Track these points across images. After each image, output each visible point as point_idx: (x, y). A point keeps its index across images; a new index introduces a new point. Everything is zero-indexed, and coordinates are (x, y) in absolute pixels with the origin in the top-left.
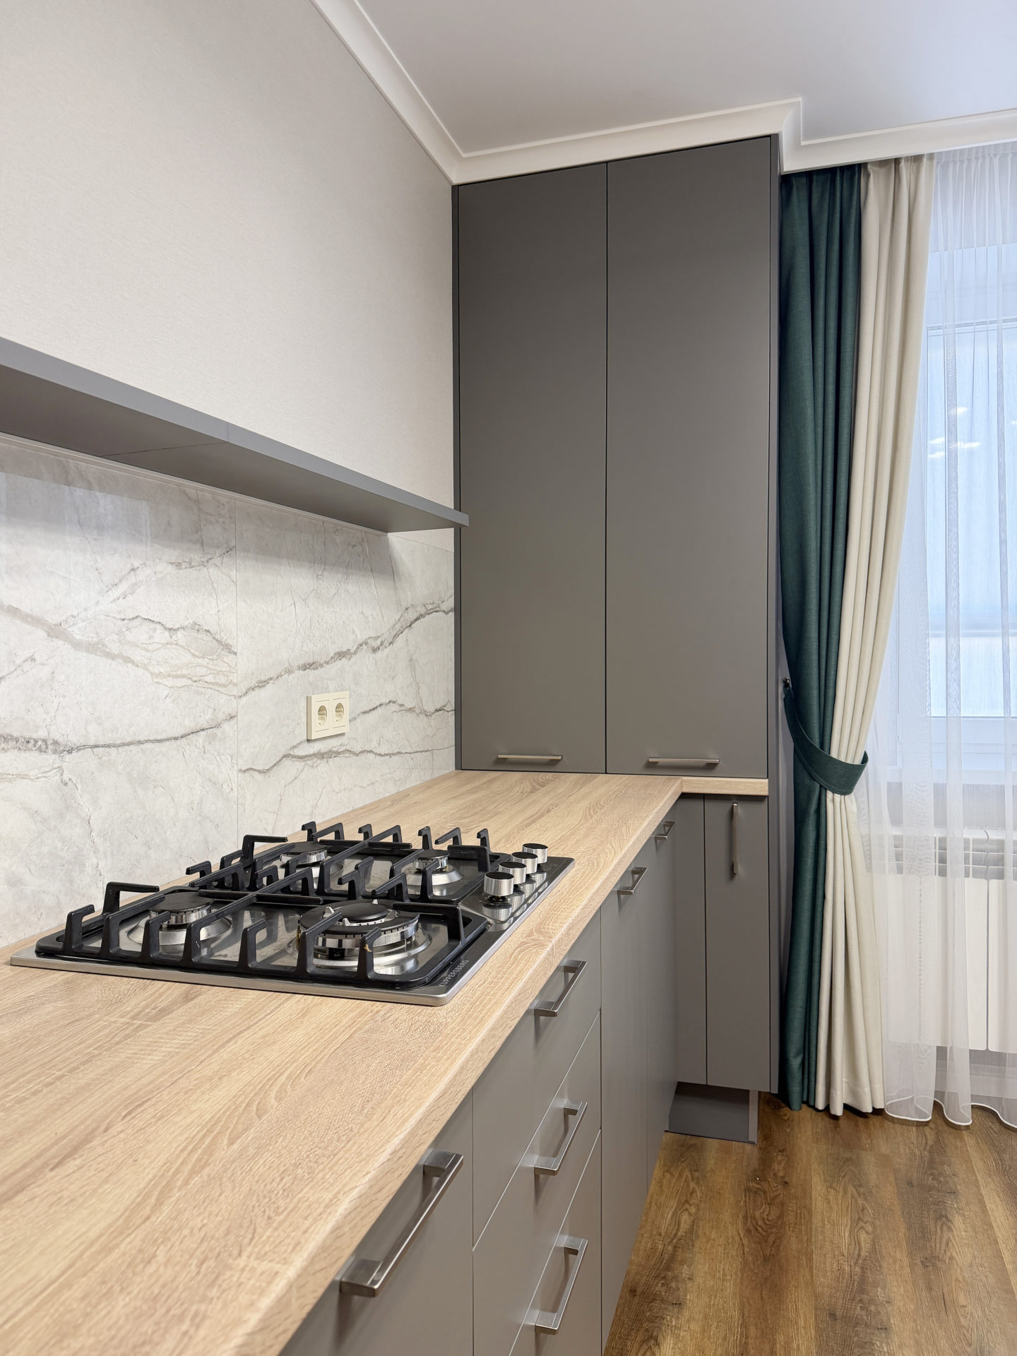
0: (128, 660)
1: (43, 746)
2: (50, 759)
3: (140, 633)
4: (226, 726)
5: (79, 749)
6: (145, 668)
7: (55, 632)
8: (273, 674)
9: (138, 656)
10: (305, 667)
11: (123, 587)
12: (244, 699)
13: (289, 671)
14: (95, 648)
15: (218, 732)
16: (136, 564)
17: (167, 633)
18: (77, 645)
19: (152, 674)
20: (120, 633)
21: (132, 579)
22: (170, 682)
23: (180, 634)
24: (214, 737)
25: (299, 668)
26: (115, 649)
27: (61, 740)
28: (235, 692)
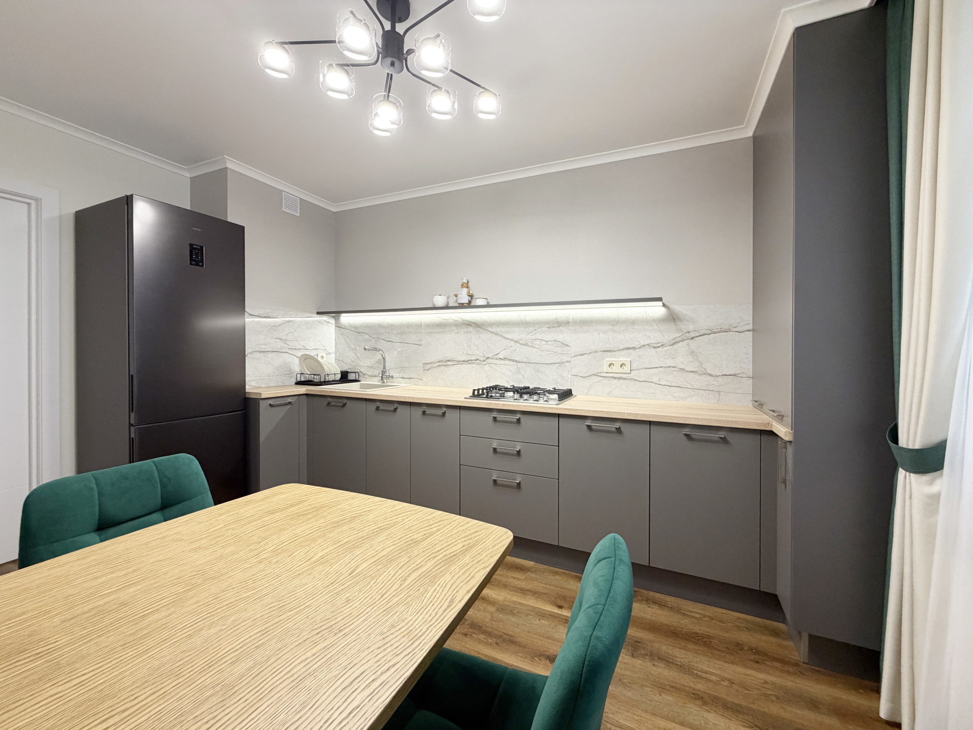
0: (534, 347)
1: (513, 361)
2: (515, 363)
3: (538, 342)
4: (566, 364)
5: (522, 362)
6: (539, 349)
7: (516, 342)
8: (587, 352)
9: (536, 346)
10: (604, 351)
11: (533, 333)
12: (573, 358)
13: (596, 352)
14: (526, 345)
15: (562, 364)
16: (536, 328)
17: (545, 342)
18: (521, 344)
19: (541, 350)
20: (532, 342)
21: (535, 331)
22: (546, 352)
23: (549, 342)
24: (561, 365)
25: (601, 351)
26: (530, 345)
27: (517, 360)
28: (570, 356)
